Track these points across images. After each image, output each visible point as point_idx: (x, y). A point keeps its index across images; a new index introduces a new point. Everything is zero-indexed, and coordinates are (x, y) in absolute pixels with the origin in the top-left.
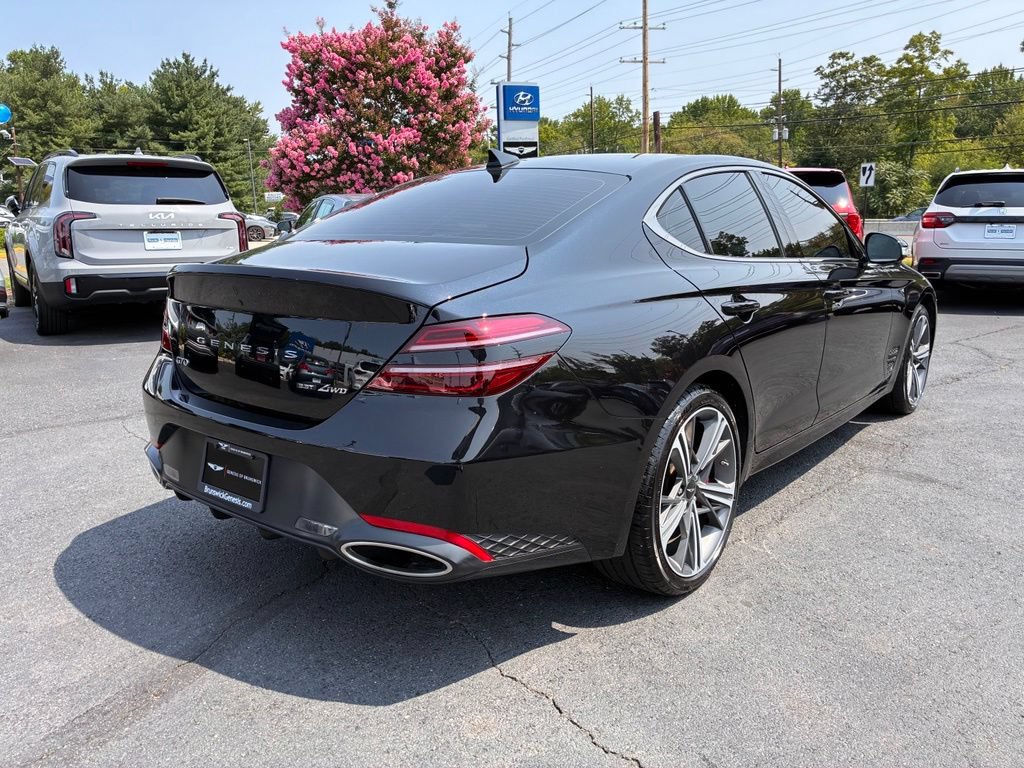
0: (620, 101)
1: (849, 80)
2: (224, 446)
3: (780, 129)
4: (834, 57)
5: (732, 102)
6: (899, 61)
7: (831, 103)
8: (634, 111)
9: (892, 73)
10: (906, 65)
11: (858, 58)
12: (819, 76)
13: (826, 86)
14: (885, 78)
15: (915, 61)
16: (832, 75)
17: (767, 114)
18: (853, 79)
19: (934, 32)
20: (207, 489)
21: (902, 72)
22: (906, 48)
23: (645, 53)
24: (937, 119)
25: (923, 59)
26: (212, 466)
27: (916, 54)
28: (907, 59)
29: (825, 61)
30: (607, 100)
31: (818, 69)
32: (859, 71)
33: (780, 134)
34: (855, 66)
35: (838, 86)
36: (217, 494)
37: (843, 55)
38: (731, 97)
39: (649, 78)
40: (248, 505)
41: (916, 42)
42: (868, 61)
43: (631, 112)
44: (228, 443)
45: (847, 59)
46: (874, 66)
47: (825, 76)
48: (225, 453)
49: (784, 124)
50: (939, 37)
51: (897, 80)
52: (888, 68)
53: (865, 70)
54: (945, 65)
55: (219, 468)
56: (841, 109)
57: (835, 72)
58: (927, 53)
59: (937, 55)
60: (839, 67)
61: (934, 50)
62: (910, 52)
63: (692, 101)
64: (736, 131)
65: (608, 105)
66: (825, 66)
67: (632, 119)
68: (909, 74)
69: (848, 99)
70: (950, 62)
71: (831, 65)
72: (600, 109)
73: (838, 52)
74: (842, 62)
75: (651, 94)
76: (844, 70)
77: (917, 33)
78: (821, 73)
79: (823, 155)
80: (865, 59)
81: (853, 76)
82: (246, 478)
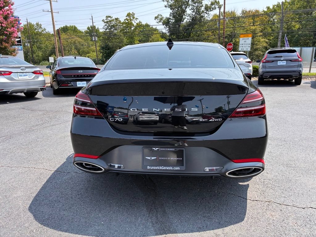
0: (37, 24)
1: (112, 24)
3: (95, 37)
4: (107, 17)
5: (75, 28)
6: (125, 20)
7: (108, 30)
8: (43, 28)
9: (123, 23)
10: (127, 21)
11: (114, 18)
12: (103, 22)
13: (106, 25)
14: (121, 24)
15: (129, 20)
16: (107, 22)
17: (86, 32)
18: (113, 24)
19: (133, 13)
21: (126, 23)
22: (126, 16)
23: (51, 9)
24: (136, 37)
25: (131, 20)
27: (129, 18)
28: (127, 19)
29: (105, 18)
30: (32, 24)
31: (103, 20)
32: (114, 22)
33: (95, 39)
34: (113, 20)
35: (109, 26)
37: (109, 17)
38: (75, 26)
39: (54, 18)
41: (129, 15)
42: (117, 19)
43: (42, 28)
45: (111, 18)
46: (118, 21)
47: (105, 22)
49: (96, 36)
50: (134, 14)
51: (125, 25)
52: (122, 22)
53: (116, 22)
54: (137, 22)
56: (111, 33)
57: (108, 22)
58: (132, 18)
59: (134, 19)
60: (109, 20)
61: (134, 18)
62: (128, 18)
63: (62, 27)
64: (80, 37)
65: (33, 26)
66: (105, 19)
67: (43, 31)
68: (128, 24)
69: (112, 30)
70: (137, 21)
71: (106, 19)
72: (30, 26)
73: (108, 16)
74: (109, 19)
75: (55, 23)
76: (110, 21)
77: (129, 13)
78: (104, 21)
79: (107, 46)
80: (115, 18)
81: (113, 23)
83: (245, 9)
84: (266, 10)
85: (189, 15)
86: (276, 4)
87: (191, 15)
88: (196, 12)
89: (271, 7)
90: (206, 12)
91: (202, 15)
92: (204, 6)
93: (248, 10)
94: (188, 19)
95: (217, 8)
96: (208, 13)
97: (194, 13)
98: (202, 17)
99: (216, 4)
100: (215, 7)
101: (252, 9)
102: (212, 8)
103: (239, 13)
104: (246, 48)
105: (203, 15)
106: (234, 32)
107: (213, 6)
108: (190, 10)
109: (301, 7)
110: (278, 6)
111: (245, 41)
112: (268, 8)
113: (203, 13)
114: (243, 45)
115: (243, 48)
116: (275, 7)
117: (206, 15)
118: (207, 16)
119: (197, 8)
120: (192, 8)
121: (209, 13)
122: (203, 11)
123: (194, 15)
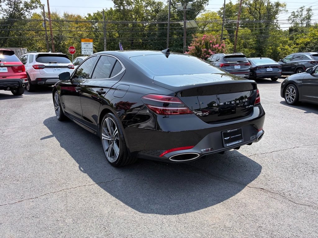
2: (229, 131)
20: (228, 145)
26: (226, 139)
36: (231, 144)
40: (241, 141)
44: (229, 130)
48: (230, 133)
55: (228, 138)
82: (237, 136)
83: (67, 12)
84: (87, 16)
85: (6, 10)
86: (96, 13)
87: (8, 11)
88: (14, 8)
89: (92, 15)
90: (26, 10)
91: (21, 12)
92: (23, 3)
93: (70, 14)
94: (5, 15)
95: (39, 7)
96: (29, 12)
97: (11, 9)
98: (22, 14)
99: (37, 3)
100: (36, 6)
101: (73, 14)
102: (33, 7)
103: (61, 16)
104: (88, 52)
105: (23, 13)
106: (61, 35)
107: (34, 5)
108: (6, 5)
109: (118, 18)
110: (98, 14)
111: (87, 46)
112: (89, 15)
113: (23, 11)
114: (86, 49)
115: (86, 52)
116: (96, 15)
117: (26, 13)
118: (28, 14)
119: (15, 3)
120: (8, 3)
121: (31, 11)
122: (22, 9)
123: (12, 12)
